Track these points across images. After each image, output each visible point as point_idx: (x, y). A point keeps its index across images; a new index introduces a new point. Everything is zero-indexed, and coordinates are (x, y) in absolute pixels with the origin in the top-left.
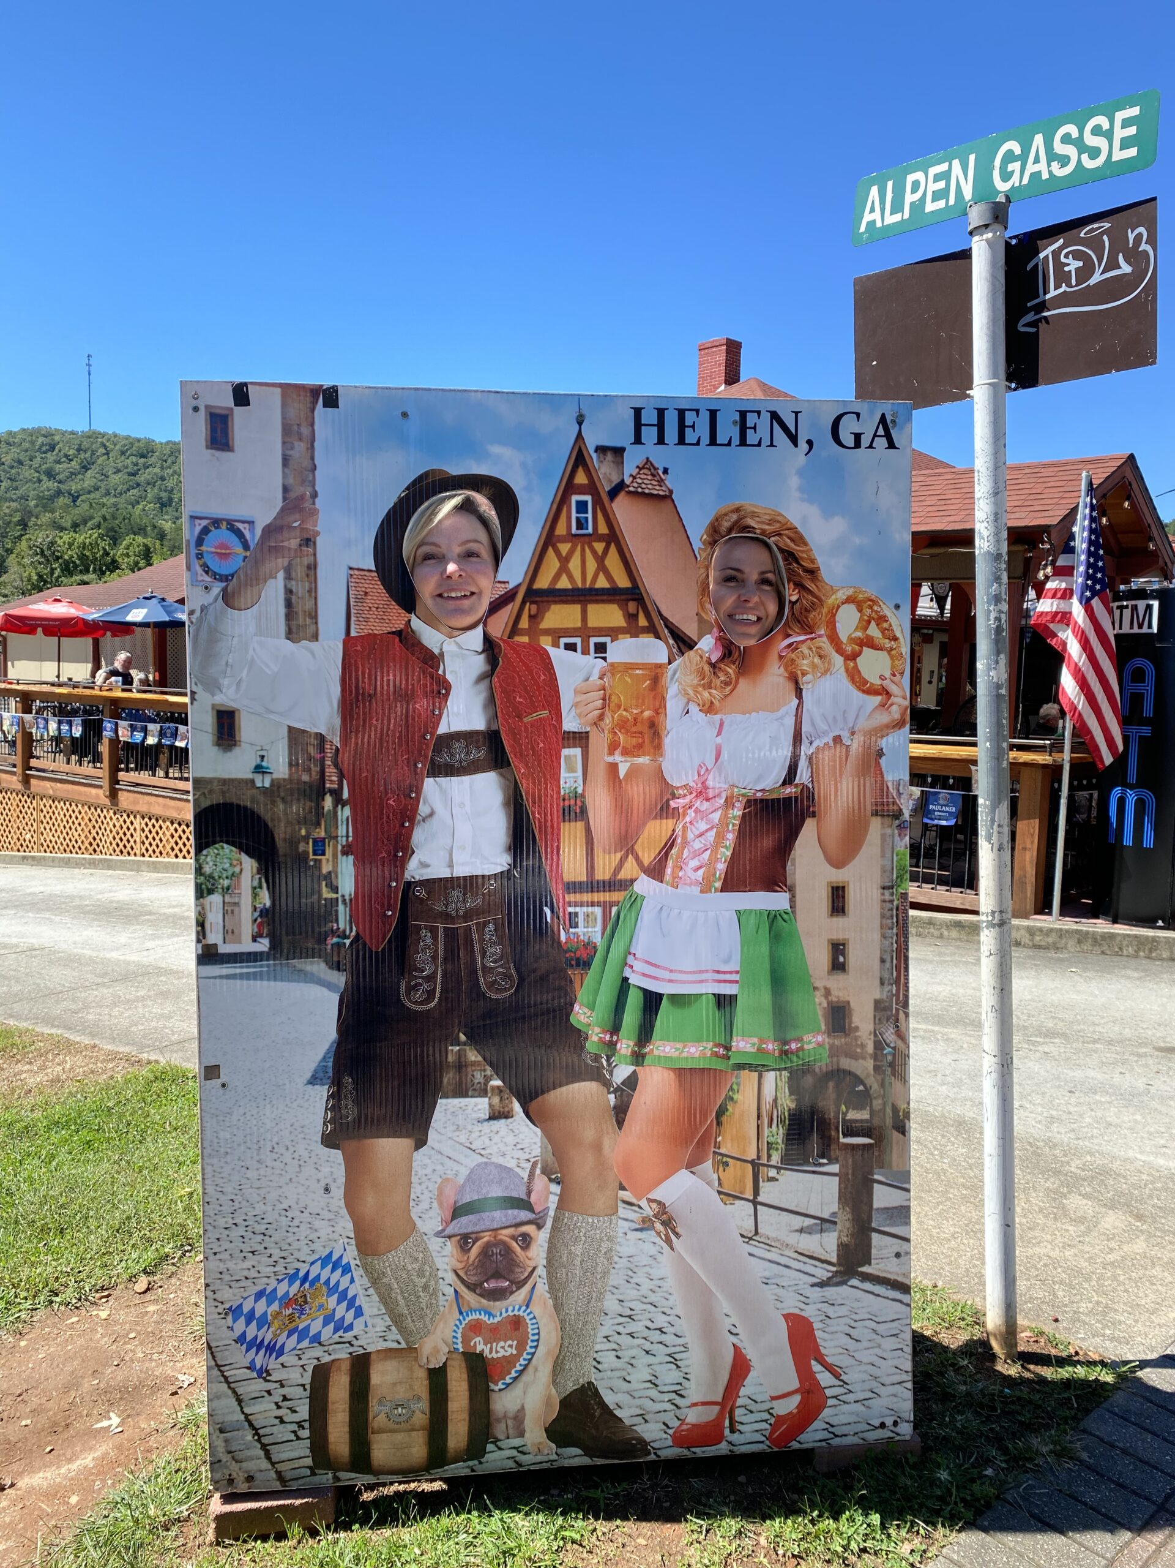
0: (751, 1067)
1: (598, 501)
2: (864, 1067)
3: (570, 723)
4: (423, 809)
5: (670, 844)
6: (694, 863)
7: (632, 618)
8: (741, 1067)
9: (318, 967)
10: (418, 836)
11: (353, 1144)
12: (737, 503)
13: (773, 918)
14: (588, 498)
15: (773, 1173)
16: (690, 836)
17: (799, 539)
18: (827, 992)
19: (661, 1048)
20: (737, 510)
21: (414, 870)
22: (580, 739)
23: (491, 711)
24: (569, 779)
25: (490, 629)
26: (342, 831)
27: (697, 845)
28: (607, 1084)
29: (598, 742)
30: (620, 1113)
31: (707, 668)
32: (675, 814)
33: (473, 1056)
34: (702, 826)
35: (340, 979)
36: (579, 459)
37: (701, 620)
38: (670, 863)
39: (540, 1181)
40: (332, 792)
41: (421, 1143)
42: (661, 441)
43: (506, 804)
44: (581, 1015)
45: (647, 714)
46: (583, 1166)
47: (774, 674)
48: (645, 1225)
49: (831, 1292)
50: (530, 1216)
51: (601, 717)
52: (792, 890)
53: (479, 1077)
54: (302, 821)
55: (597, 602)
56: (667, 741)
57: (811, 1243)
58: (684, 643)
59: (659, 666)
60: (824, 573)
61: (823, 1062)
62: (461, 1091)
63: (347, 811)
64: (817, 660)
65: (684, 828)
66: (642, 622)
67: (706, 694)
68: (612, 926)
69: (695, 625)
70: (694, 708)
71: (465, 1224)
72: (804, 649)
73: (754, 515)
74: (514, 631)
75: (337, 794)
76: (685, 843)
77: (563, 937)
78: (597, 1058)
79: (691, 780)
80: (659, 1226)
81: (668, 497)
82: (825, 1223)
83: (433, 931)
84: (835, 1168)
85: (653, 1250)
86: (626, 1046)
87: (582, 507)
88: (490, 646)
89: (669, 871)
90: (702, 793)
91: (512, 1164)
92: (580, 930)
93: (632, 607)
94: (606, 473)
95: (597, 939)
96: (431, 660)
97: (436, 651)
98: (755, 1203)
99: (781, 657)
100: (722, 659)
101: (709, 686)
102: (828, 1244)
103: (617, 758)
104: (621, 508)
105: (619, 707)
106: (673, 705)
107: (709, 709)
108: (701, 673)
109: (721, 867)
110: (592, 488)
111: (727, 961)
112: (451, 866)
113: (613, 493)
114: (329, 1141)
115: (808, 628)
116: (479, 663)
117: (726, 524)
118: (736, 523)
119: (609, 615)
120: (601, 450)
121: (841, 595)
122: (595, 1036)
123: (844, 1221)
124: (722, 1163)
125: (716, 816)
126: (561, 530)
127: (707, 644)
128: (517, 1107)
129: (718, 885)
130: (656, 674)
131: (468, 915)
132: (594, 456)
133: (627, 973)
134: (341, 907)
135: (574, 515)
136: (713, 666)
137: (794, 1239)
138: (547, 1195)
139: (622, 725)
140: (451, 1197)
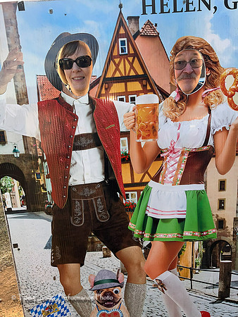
0: (190, 240)
1: (129, 40)
2: (230, 239)
3: (123, 129)
4: (72, 162)
5: (161, 169)
6: (170, 175)
7: (144, 86)
8: (187, 240)
9: (43, 214)
10: (72, 170)
11: (61, 265)
12: (185, 36)
13: (198, 193)
14: (125, 39)
15: (197, 271)
16: (168, 166)
17: (211, 49)
18: (217, 216)
19: (160, 235)
20: (186, 39)
21: (71, 182)
22: (127, 134)
23: (94, 126)
24: (124, 148)
25: (91, 95)
26: (45, 170)
27: (171, 169)
28: (141, 247)
29: (133, 135)
30: (146, 255)
31: (174, 104)
32: (162, 159)
33: (97, 239)
34: (173, 162)
35: (51, 218)
36: (121, 23)
37: (171, 85)
38: (161, 176)
39: (121, 275)
40: (40, 157)
41: (82, 265)
42: (154, 12)
43: (101, 159)
44: (131, 226)
45: (151, 123)
46: (134, 270)
47: (200, 104)
48: (155, 286)
49: (216, 305)
50: (118, 284)
51: (134, 126)
52: (206, 183)
53: (99, 245)
54: (32, 168)
55: (131, 81)
56: (159, 133)
57: (209, 291)
58: (165, 95)
59: (156, 105)
60: (221, 63)
61: (215, 238)
62: (93, 250)
63: (46, 164)
64: (217, 98)
65: (166, 164)
66: (149, 88)
67: (173, 114)
68: (141, 198)
69: (169, 88)
70: (169, 120)
71: (98, 287)
72: (212, 94)
73: (192, 41)
74: (100, 95)
75: (42, 158)
76: (166, 169)
77: (124, 202)
78: (138, 239)
79: (168, 146)
80: (159, 287)
81: (157, 36)
82: (214, 286)
83: (80, 201)
84: (218, 270)
85: (158, 294)
86: (147, 235)
87: (123, 43)
88: (91, 101)
89: (160, 179)
90: (172, 151)
91: (112, 270)
92: (130, 199)
93: (144, 82)
94: (132, 27)
95: (136, 202)
96: (70, 108)
97: (72, 105)
98: (191, 280)
99: (203, 98)
100: (179, 100)
101: (175, 111)
102: (216, 292)
103: (141, 140)
104: (139, 43)
105: (140, 121)
106: (161, 119)
107: (175, 120)
108: (172, 106)
109: (180, 176)
110: (126, 35)
111: (182, 208)
112: (84, 180)
113: (135, 37)
114: (53, 265)
115: (214, 86)
116: (88, 108)
117: (181, 46)
118: (185, 44)
119: (136, 86)
120: (129, 18)
121: (227, 71)
122: (137, 233)
123: (221, 285)
124: (180, 268)
125: (178, 159)
126: (115, 53)
127: (174, 95)
128: (112, 254)
129: (179, 182)
130: (154, 108)
131: (91, 196)
132: (127, 21)
133: (147, 212)
134: (48, 195)
135: (120, 47)
136: (176, 103)
137: (204, 290)
138: (124, 279)
139: (142, 128)
140: (93, 279)
